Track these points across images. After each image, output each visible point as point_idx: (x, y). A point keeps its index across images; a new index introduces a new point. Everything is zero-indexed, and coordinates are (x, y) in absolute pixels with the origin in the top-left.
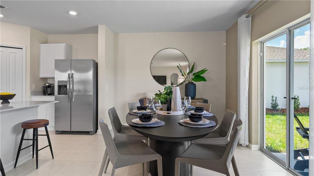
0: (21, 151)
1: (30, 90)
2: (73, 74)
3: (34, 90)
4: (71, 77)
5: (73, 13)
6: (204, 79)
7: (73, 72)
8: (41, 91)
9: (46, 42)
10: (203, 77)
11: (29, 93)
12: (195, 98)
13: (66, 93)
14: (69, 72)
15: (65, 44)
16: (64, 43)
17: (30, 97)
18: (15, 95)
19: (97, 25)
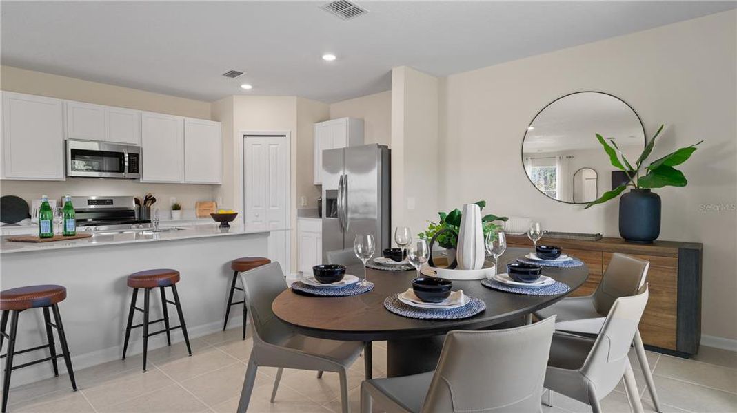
0: (232, 306)
1: (297, 207)
2: (346, 176)
3: (304, 208)
4: (344, 182)
5: (329, 58)
6: (680, 180)
7: (347, 172)
8: (315, 209)
9: (327, 118)
10: (679, 171)
11: (295, 211)
12: (657, 239)
13: (336, 216)
14: (341, 173)
15: (348, 118)
16: (345, 116)
17: (298, 219)
18: (237, 214)
19: (390, 69)
